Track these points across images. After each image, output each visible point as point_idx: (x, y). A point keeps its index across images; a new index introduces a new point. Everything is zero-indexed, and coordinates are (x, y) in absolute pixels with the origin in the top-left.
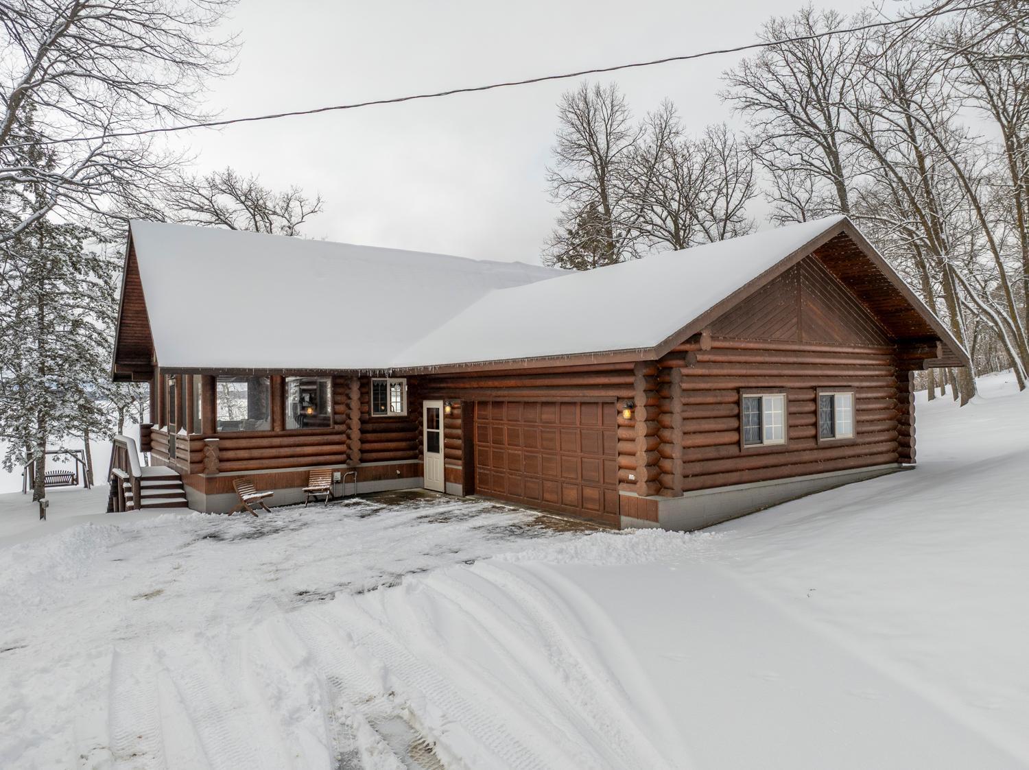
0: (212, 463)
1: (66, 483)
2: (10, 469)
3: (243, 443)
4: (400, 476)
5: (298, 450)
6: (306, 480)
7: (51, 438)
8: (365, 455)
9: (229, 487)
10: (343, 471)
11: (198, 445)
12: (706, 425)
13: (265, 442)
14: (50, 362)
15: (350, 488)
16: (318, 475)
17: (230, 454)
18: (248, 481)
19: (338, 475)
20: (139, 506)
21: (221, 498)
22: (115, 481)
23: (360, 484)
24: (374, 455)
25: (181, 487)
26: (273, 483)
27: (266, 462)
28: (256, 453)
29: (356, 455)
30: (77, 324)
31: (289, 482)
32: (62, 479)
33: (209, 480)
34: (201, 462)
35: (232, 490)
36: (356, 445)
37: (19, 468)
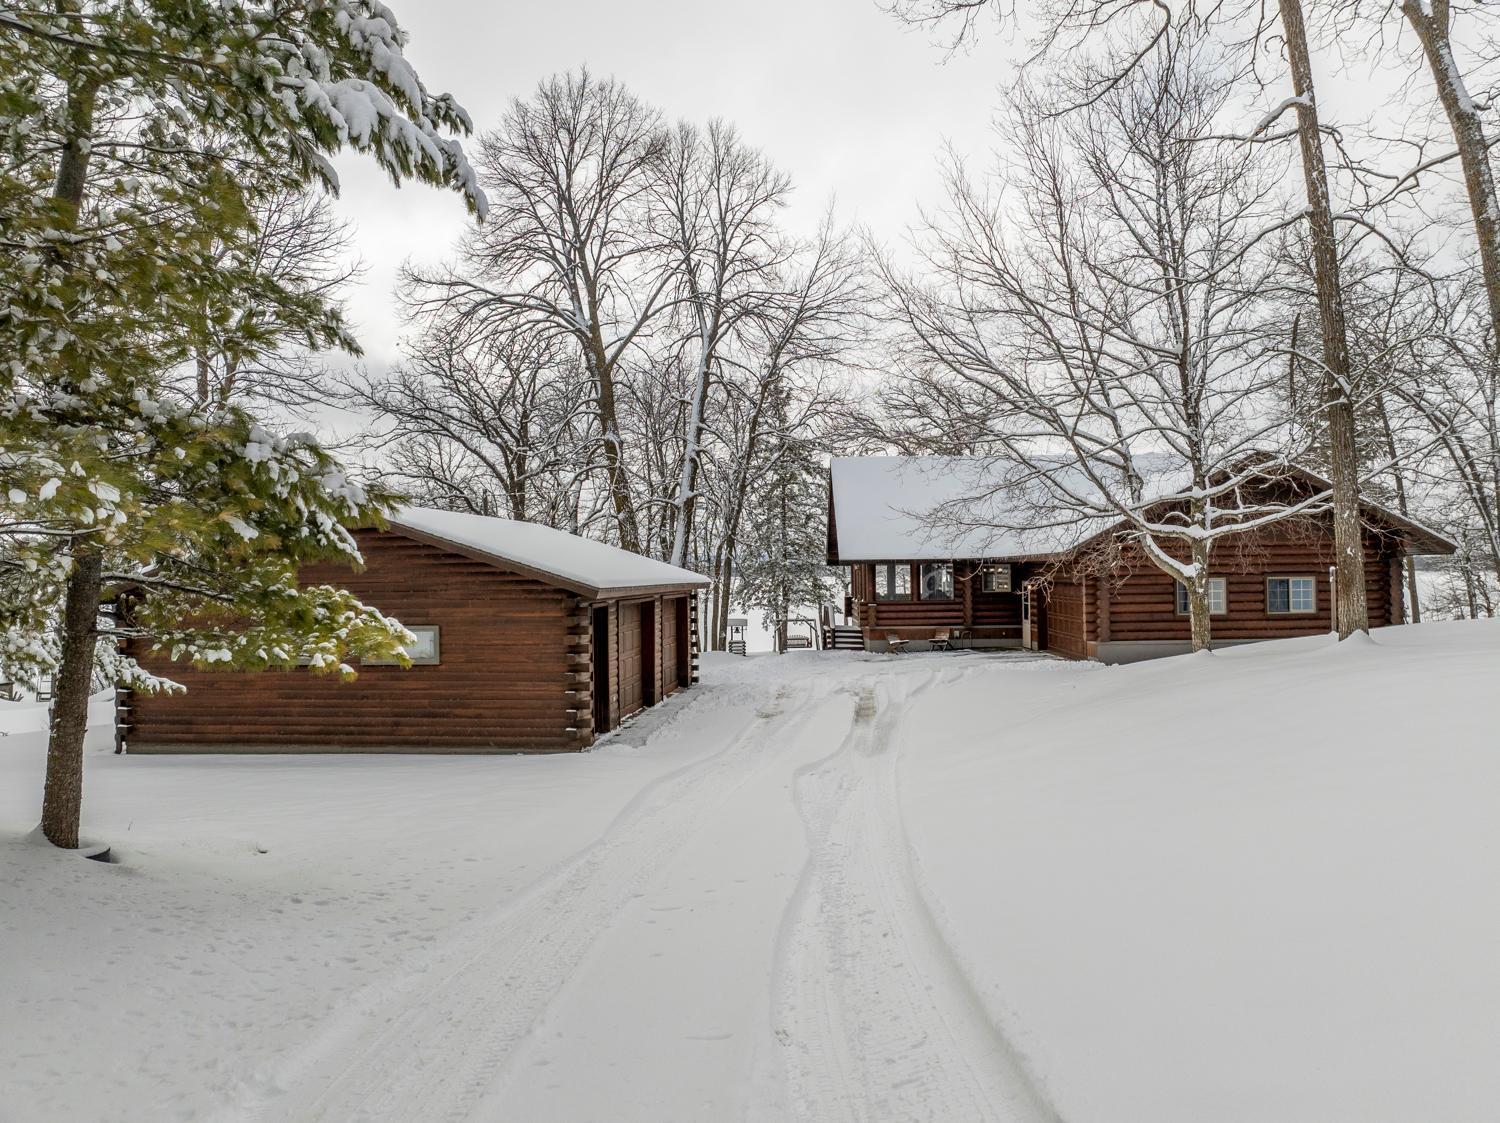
0: (873, 620)
1: (803, 646)
2: (766, 628)
3: (893, 608)
4: (1006, 637)
5: (929, 614)
6: (933, 634)
7: (791, 607)
8: (976, 620)
9: (882, 636)
10: (961, 631)
11: (864, 608)
12: (1139, 599)
13: (906, 608)
14: (790, 548)
15: (967, 642)
16: (941, 632)
17: (885, 615)
18: (895, 633)
19: (957, 633)
20: (834, 648)
21: (877, 643)
22: (824, 633)
23: (974, 640)
24: (985, 620)
25: (861, 638)
26: (913, 636)
27: (907, 621)
28: (901, 615)
29: (969, 621)
30: (809, 517)
31: (923, 636)
32: (800, 642)
33: (872, 631)
34: (866, 619)
35: (884, 638)
36: (969, 613)
37: (772, 628)
